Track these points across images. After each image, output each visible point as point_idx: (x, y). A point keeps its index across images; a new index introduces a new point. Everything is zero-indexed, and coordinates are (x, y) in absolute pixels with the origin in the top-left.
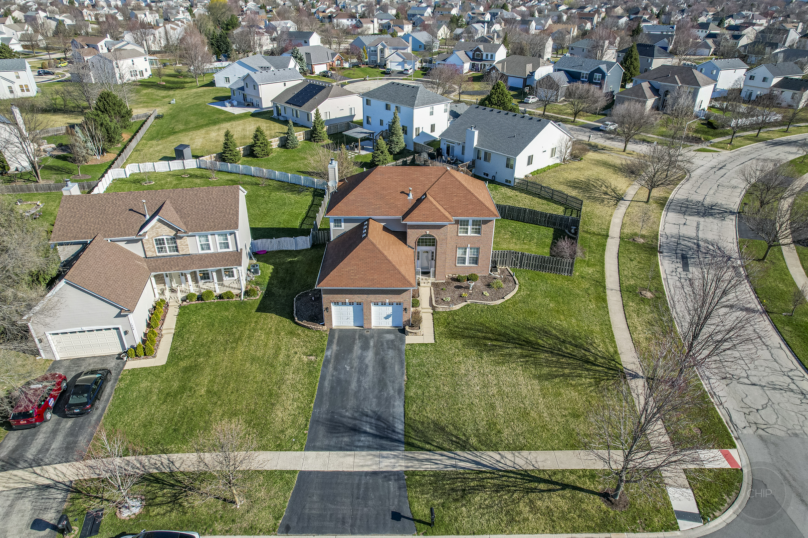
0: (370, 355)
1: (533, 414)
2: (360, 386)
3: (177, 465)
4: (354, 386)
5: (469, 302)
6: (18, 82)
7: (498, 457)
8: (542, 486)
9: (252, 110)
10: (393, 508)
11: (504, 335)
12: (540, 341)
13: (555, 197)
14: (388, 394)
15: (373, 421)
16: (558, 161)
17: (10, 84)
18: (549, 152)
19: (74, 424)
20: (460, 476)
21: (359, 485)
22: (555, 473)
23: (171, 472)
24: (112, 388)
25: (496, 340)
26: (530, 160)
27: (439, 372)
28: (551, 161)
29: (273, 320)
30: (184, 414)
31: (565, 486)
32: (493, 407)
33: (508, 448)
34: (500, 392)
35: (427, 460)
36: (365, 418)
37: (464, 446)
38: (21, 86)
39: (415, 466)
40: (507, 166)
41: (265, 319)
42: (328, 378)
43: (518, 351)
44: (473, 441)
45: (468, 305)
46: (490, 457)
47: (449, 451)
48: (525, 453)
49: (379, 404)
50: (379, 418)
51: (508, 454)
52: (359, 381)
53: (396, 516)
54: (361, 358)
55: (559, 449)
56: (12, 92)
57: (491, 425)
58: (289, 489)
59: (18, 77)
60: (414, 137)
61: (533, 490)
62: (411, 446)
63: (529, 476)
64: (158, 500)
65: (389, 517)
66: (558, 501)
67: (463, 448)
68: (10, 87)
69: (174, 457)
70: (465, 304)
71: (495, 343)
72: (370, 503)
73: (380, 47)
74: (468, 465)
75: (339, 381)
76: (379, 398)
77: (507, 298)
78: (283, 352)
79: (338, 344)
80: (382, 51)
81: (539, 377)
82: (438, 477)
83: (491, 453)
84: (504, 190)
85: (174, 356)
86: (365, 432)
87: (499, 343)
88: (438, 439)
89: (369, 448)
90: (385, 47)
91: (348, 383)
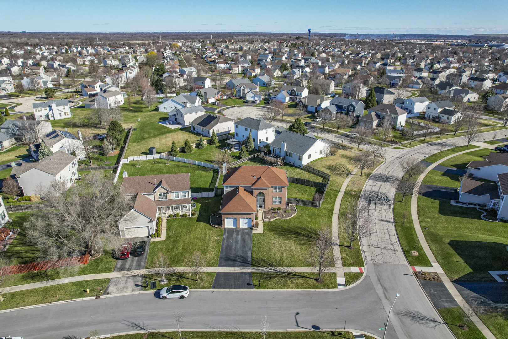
0: (239, 237)
1: (296, 256)
2: (236, 247)
3: (176, 270)
4: (234, 247)
5: (277, 218)
6: (64, 111)
7: (282, 269)
8: (296, 277)
9: (180, 127)
10: (247, 282)
11: (289, 230)
12: (302, 233)
13: (319, 173)
14: (246, 250)
15: (241, 258)
16: (324, 156)
17: (60, 112)
18: (319, 152)
19: (138, 259)
20: (270, 274)
21: (236, 276)
22: (301, 273)
23: (175, 272)
24: (148, 247)
25: (286, 232)
26: (309, 157)
27: (264, 243)
28: (320, 156)
29: (202, 225)
30: (175, 256)
31: (303, 277)
32: (282, 254)
33: (286, 266)
34: (286, 250)
35: (259, 269)
36: (238, 257)
37: (271, 265)
38: (65, 113)
39: (254, 271)
40: (299, 159)
41: (200, 224)
42: (225, 244)
43: (293, 236)
44: (274, 264)
45: (277, 219)
46: (280, 269)
47: (266, 267)
48: (292, 268)
49: (243, 253)
50: (242, 257)
51: (286, 268)
52: (236, 246)
53: (248, 284)
54: (236, 238)
55: (303, 267)
56: (61, 116)
57: (281, 259)
58: (214, 277)
59: (64, 109)
60: (258, 143)
61: (292, 278)
62: (253, 265)
63: (292, 274)
64: (172, 280)
65: (246, 284)
66: (300, 281)
67: (271, 266)
68: (60, 114)
69: (175, 268)
70: (275, 219)
71: (285, 233)
72: (240, 281)
73: (242, 88)
74: (272, 271)
75: (228, 245)
76: (243, 251)
77: (292, 217)
78: (208, 236)
79: (228, 233)
80: (244, 90)
81: (300, 245)
82: (262, 274)
83: (280, 268)
84: (298, 170)
85: (168, 237)
86: (238, 261)
87: (287, 233)
88: (263, 263)
89: (240, 266)
90: (245, 88)
91: (232, 246)
